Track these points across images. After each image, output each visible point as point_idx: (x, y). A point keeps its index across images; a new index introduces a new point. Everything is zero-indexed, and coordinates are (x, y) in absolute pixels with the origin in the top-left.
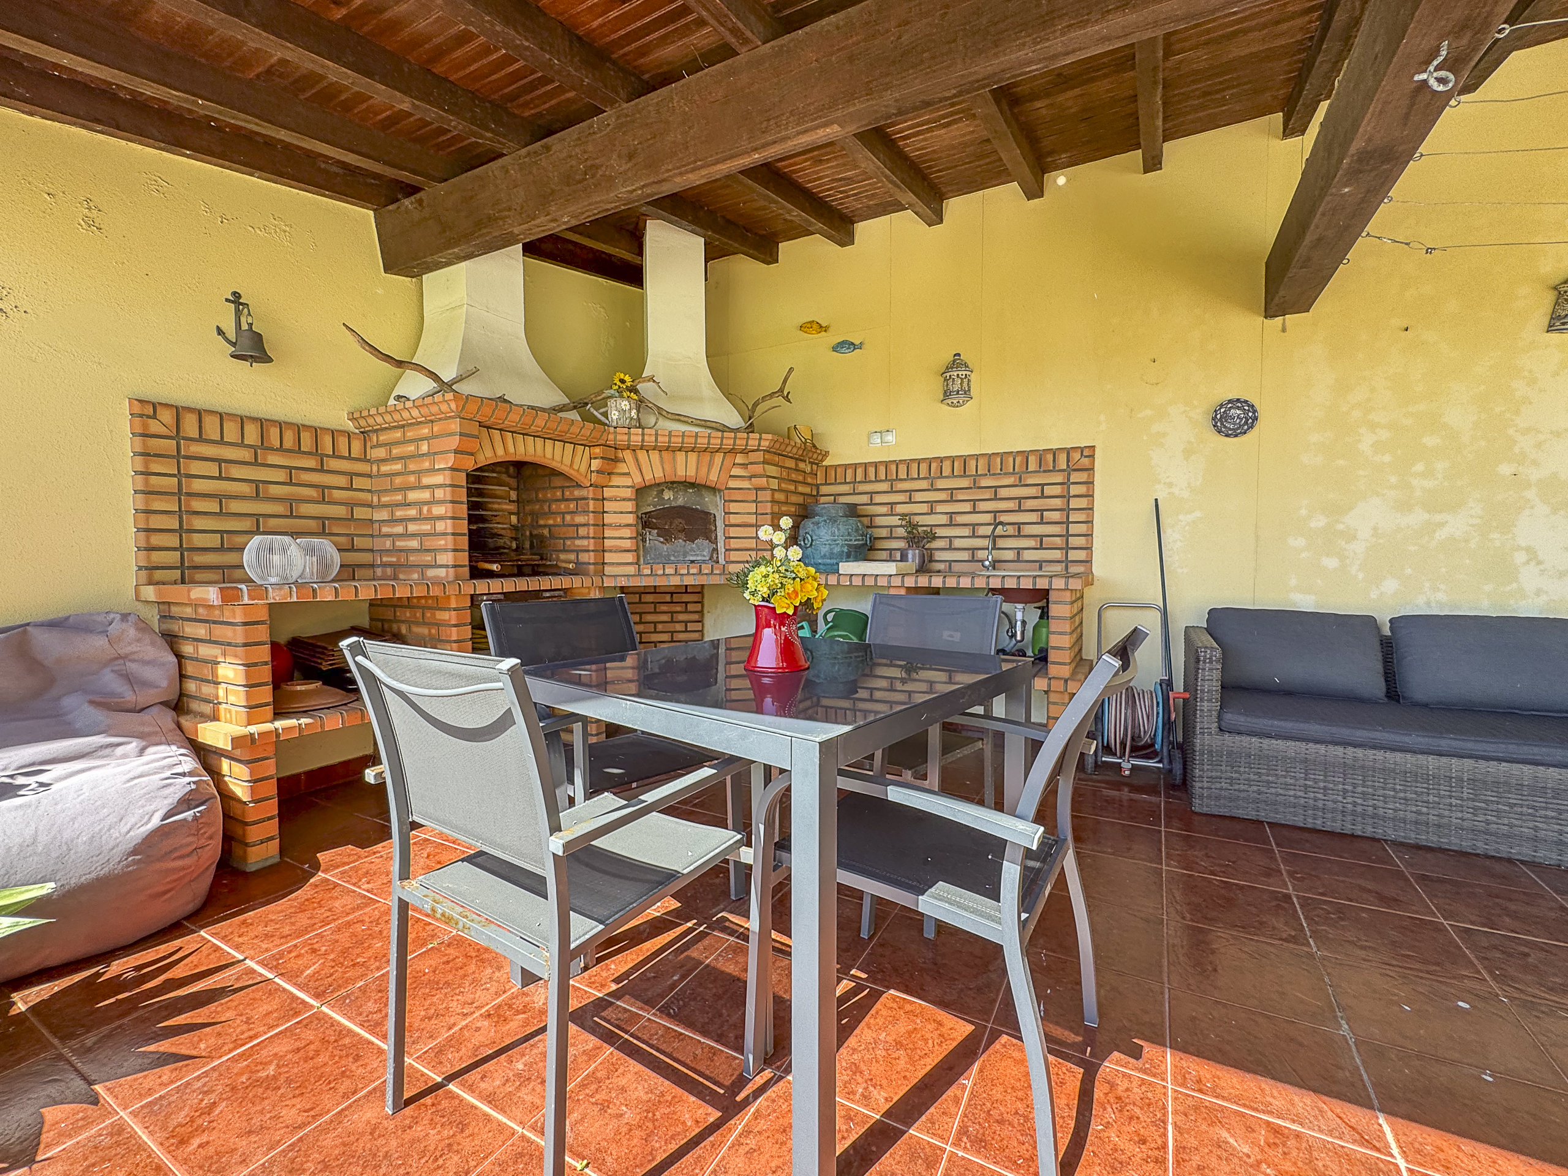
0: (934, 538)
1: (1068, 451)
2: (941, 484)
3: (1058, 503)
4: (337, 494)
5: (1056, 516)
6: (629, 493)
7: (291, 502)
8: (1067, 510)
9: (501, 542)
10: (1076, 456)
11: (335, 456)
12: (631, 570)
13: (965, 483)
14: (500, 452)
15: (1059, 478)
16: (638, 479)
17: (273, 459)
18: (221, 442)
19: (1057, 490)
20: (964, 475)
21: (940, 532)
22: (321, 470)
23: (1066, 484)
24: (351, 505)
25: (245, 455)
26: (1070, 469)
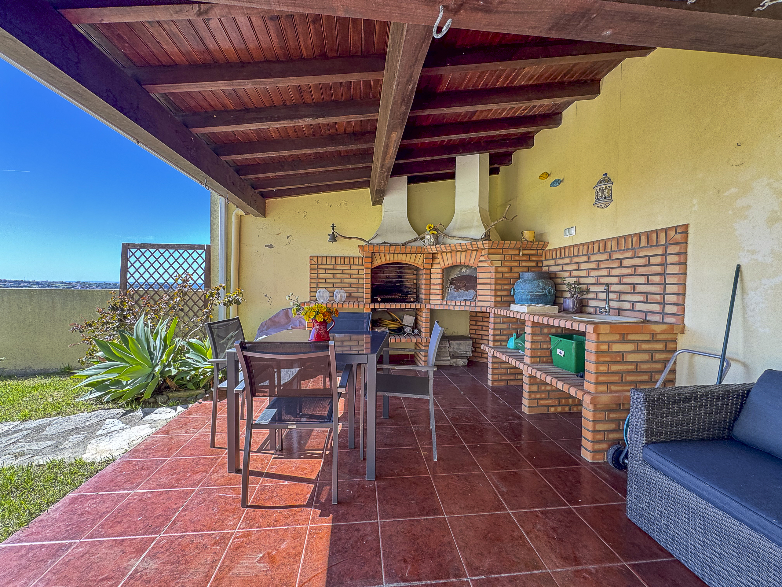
0: (588, 291)
1: (666, 230)
2: (593, 258)
3: (658, 269)
4: (354, 276)
5: (656, 279)
6: (439, 271)
7: (342, 279)
8: (664, 274)
9: (409, 290)
10: (672, 233)
11: (354, 265)
12: (439, 302)
13: (604, 257)
14: (384, 260)
15: (660, 251)
16: (443, 265)
17: (338, 267)
18: (326, 264)
19: (658, 260)
20: (605, 252)
21: (592, 288)
22: (350, 269)
23: (664, 255)
24: (358, 279)
25: (332, 267)
26: (669, 243)
